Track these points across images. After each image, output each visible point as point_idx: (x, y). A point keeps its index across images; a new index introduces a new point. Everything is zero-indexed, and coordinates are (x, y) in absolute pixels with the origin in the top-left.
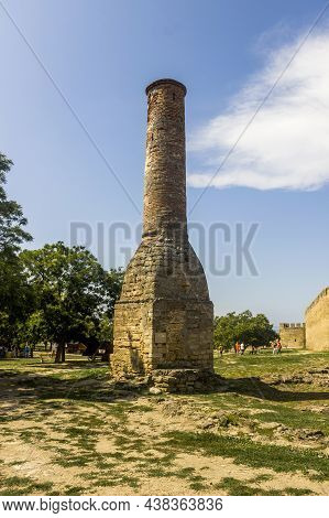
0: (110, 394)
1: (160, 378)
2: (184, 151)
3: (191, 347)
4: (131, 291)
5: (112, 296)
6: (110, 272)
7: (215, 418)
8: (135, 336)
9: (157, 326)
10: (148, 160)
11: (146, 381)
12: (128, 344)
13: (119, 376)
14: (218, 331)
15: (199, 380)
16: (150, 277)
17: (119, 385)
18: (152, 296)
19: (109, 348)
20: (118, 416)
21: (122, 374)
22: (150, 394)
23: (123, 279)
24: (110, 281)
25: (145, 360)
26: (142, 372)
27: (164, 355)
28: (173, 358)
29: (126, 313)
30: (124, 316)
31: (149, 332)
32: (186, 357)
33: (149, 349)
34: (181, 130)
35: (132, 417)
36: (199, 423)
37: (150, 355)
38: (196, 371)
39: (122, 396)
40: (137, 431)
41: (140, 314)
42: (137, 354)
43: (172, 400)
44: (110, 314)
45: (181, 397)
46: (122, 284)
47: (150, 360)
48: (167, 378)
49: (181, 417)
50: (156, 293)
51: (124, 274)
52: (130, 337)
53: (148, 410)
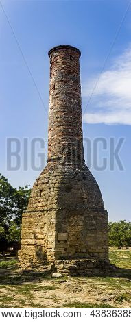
0: (18, 279)
1: (62, 266)
2: (80, 97)
3: (90, 243)
4: (36, 203)
5: (19, 208)
6: (18, 190)
7: (111, 294)
8: (40, 236)
9: (59, 228)
10: (51, 104)
11: (49, 268)
12: (34, 242)
13: (26, 266)
14: (111, 234)
15: (97, 267)
16: (54, 192)
17: (25, 272)
18: (55, 206)
19: (18, 246)
20: (25, 294)
21: (28, 264)
22: (53, 278)
23: (30, 194)
24: (18, 196)
25: (48, 253)
26: (45, 262)
27: (65, 250)
28: (74, 251)
29: (32, 219)
30: (30, 222)
31: (53, 233)
32: (84, 251)
33: (53, 245)
34: (77, 82)
35: (36, 294)
36: (98, 297)
37: (53, 250)
38: (94, 261)
39: (28, 280)
40: (42, 304)
41: (45, 219)
42: (41, 249)
43: (73, 281)
44: (18, 221)
45: (80, 279)
46: (29, 198)
47: (53, 253)
48: (69, 265)
49: (81, 293)
50: (58, 204)
51: (30, 190)
52: (35, 237)
53: (50, 289)
